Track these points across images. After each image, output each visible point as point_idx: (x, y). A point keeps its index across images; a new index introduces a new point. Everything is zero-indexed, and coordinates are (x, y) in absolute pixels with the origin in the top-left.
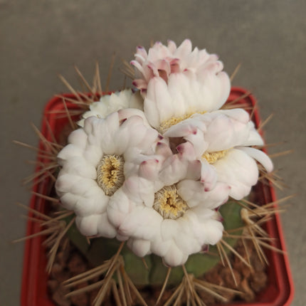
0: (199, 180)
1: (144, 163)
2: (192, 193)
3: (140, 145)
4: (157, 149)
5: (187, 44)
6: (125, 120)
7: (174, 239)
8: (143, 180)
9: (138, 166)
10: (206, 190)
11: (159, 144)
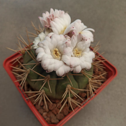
0: (83, 39)
1: (66, 42)
2: (82, 45)
3: (61, 40)
4: (66, 38)
5: (52, 10)
6: (51, 36)
7: (85, 61)
8: (69, 48)
9: (65, 45)
10: (86, 40)
11: (65, 37)
